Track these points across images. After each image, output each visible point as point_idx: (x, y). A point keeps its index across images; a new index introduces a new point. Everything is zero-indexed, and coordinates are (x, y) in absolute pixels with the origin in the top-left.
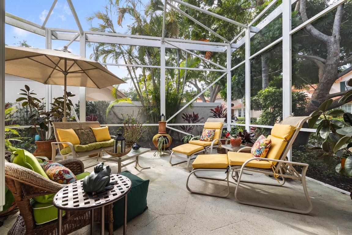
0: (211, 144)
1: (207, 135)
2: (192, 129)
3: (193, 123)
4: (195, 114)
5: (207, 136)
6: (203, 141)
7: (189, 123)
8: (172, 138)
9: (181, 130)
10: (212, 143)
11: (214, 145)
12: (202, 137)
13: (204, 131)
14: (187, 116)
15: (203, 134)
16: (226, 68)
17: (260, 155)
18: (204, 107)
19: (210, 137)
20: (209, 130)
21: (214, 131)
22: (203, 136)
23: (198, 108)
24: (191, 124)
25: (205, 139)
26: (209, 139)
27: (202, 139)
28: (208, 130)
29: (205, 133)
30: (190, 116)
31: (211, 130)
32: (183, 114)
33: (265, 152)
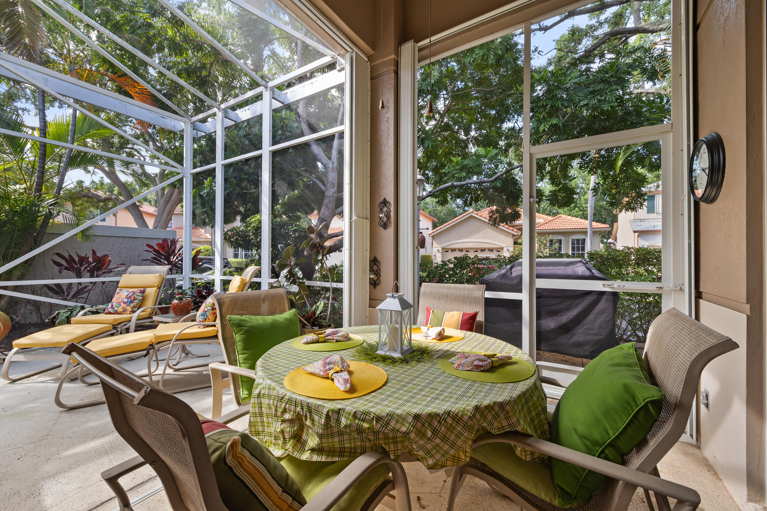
0: (131, 317)
1: (126, 300)
2: (86, 292)
3: (92, 276)
4: (99, 254)
5: (124, 303)
6: (114, 314)
7: (79, 276)
8: (12, 319)
9: (47, 296)
10: (135, 316)
11: (137, 320)
12: (112, 307)
13: (118, 293)
14: (70, 260)
15: (114, 300)
16: (182, 165)
17: (206, 319)
18: (127, 239)
19: (132, 305)
20: (131, 290)
21: (143, 292)
22: (114, 304)
23: (112, 239)
24: (85, 280)
25: (120, 309)
26: (129, 309)
27: (111, 310)
28: (128, 291)
29: (121, 296)
30: (83, 260)
31: (135, 290)
32: (58, 255)
33: (212, 315)
